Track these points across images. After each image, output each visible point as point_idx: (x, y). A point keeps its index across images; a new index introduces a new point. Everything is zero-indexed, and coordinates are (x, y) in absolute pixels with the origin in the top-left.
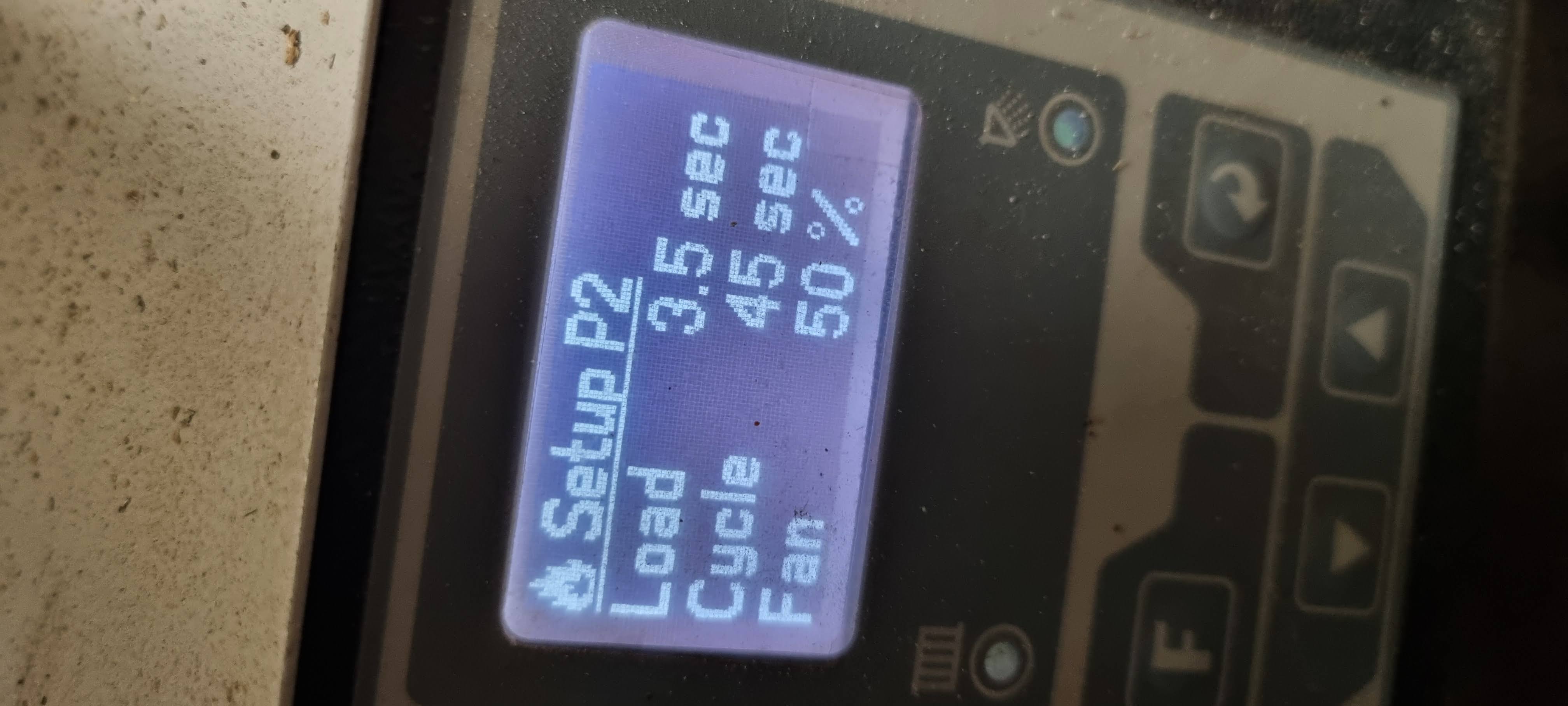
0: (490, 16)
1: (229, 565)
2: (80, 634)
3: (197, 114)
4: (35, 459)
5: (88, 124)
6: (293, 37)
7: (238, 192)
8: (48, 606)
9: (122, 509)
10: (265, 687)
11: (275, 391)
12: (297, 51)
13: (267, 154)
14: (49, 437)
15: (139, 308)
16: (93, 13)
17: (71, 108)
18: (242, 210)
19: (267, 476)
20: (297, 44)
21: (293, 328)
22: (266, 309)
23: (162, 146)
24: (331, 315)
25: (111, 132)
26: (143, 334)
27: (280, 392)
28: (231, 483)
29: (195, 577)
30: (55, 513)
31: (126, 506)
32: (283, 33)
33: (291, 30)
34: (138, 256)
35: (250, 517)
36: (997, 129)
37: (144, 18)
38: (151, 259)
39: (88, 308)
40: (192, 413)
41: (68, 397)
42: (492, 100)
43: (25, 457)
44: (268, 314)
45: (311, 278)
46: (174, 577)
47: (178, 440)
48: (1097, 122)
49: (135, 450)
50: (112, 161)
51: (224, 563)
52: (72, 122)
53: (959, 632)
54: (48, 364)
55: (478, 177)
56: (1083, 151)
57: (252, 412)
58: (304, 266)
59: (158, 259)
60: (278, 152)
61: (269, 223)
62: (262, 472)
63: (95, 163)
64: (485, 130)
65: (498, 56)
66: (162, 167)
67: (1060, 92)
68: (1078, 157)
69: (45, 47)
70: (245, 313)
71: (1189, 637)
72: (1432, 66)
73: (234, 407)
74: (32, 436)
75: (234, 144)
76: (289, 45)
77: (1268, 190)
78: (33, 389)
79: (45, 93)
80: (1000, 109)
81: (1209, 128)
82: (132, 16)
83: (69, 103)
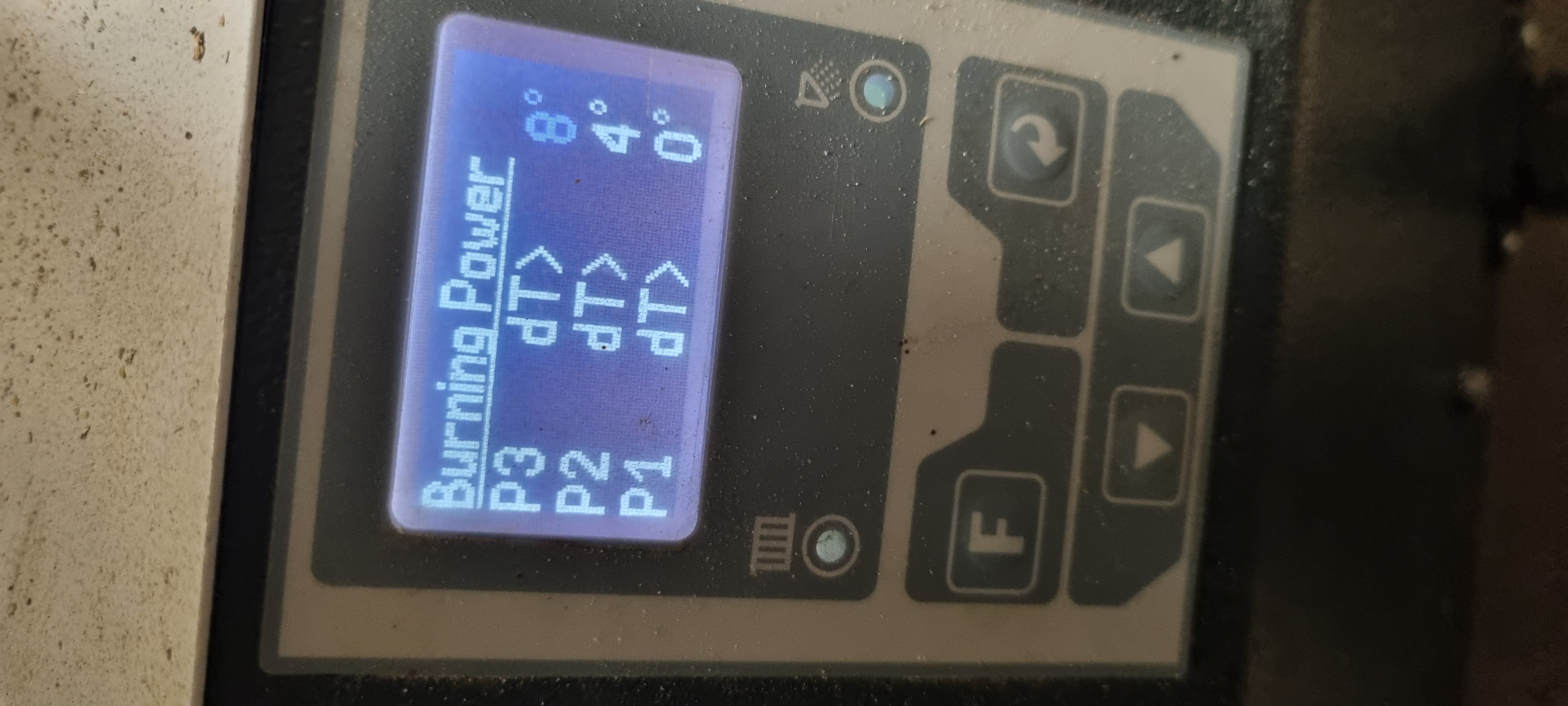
0: (360, 15)
1: (163, 473)
2: (56, 543)
3: (130, 103)
4: (17, 401)
5: (48, 114)
6: (198, 37)
7: (163, 167)
8: (31, 522)
9: (84, 436)
10: (192, 569)
11: (193, 330)
12: (202, 49)
13: (183, 135)
14: (27, 381)
15: (91, 268)
16: (49, 18)
17: (35, 101)
18: (166, 182)
19: (189, 399)
20: (202, 43)
21: (205, 277)
22: (185, 263)
24: (233, 266)
25: (66, 120)
26: (96, 290)
27: (197, 329)
28: (164, 407)
29: (139, 486)
30: (34, 444)
31: (86, 433)
32: (192, 34)
33: (197, 32)
34: (90, 226)
35: (178, 433)
36: (810, 94)
37: (88, 22)
38: (99, 227)
39: (53, 271)
40: (134, 353)
41: (40, 347)
43: (9, 399)
44: (188, 267)
45: (217, 236)
46: (124, 488)
47: (124, 376)
48: (903, 83)
49: (92, 386)
50: (69, 145)
51: (160, 472)
52: (37, 112)
53: (791, 521)
54: (24, 320)
56: (889, 109)
57: (177, 348)
58: (212, 226)
59: (104, 227)
60: (191, 133)
61: (186, 192)
62: (186, 396)
63: (56, 148)
64: (359, 111)
65: (368, 48)
66: (106, 148)
67: (868, 58)
68: (887, 114)
69: (13, 49)
70: (171, 267)
71: (1002, 525)
72: (1223, 22)
73: (164, 344)
74: (15, 382)
75: (159, 128)
76: (196, 44)
77: (1066, 137)
78: (13, 342)
79: (14, 88)
80: (814, 75)
81: (1008, 85)
82: (79, 21)
83: (33, 97)
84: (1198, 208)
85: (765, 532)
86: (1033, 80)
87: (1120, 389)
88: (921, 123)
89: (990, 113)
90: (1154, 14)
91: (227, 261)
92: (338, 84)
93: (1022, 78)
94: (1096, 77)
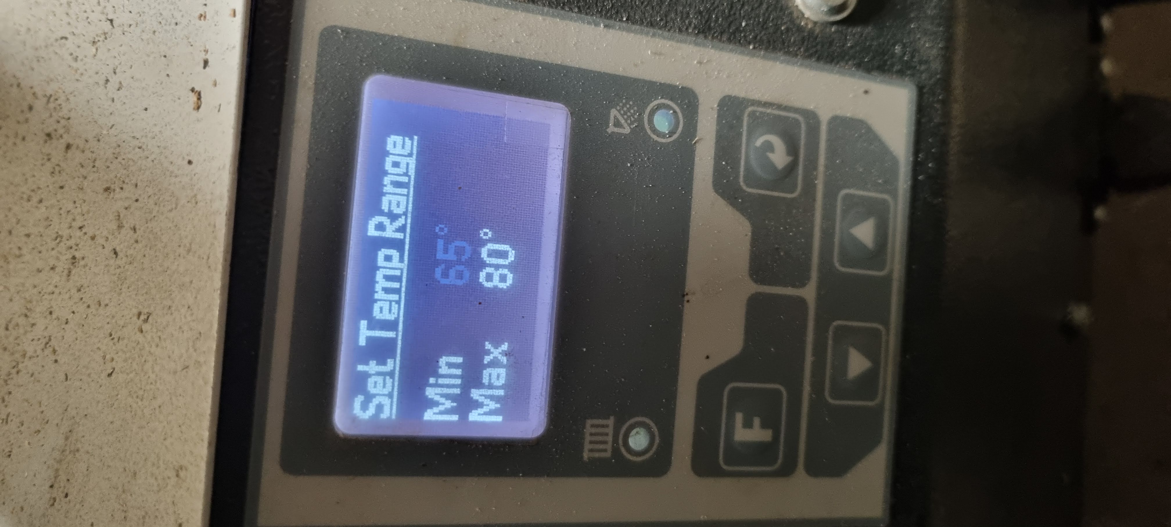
0: (310, 77)
1: (174, 399)
2: (88, 452)
3: (143, 140)
4: (54, 351)
5: (78, 148)
6: (196, 94)
7: (170, 184)
8: (67, 438)
9: (110, 375)
10: (197, 466)
11: (196, 298)
12: (199, 102)
13: (186, 162)
14: (63, 337)
15: (114, 256)
16: (77, 80)
17: (67, 139)
18: (173, 195)
19: (193, 346)
20: (199, 98)
21: (205, 261)
22: (189, 251)
23: (124, 159)
24: (226, 252)
25: (93, 152)
26: (118, 271)
27: (199, 297)
28: (173, 352)
29: (155, 409)
30: (68, 382)
31: (112, 372)
32: (191, 92)
33: (195, 91)
34: (114, 226)
35: (185, 370)
36: (617, 124)
37: (109, 83)
38: (120, 227)
39: (83, 258)
40: (149, 315)
41: (73, 312)
42: (313, 125)
43: (48, 351)
44: (190, 254)
45: (213, 232)
46: (143, 411)
47: (142, 331)
48: (680, 115)
49: (116, 340)
50: (95, 169)
51: (171, 399)
52: (68, 147)
53: (611, 422)
54: (60, 293)
55: (308, 169)
56: (671, 133)
57: (183, 311)
58: (209, 225)
59: (124, 226)
60: (192, 160)
61: (188, 202)
62: (191, 344)
63: (83, 171)
64: (310, 142)
65: (315, 100)
66: (125, 172)
67: (656, 99)
68: (670, 137)
69: (48, 102)
70: (177, 254)
71: (757, 421)
72: (897, 68)
73: (173, 309)
74: (52, 338)
75: (166, 157)
76: (195, 99)
77: (793, 149)
78: (51, 310)
79: (50, 130)
80: (619, 111)
81: (752, 114)
82: (102, 82)
83: (65, 136)
84: (886, 196)
85: (594, 430)
86: (769, 111)
87: (836, 323)
88: (693, 142)
89: (740, 134)
90: (850, 63)
91: (222, 249)
92: (295, 125)
93: (761, 109)
94: (811, 107)
